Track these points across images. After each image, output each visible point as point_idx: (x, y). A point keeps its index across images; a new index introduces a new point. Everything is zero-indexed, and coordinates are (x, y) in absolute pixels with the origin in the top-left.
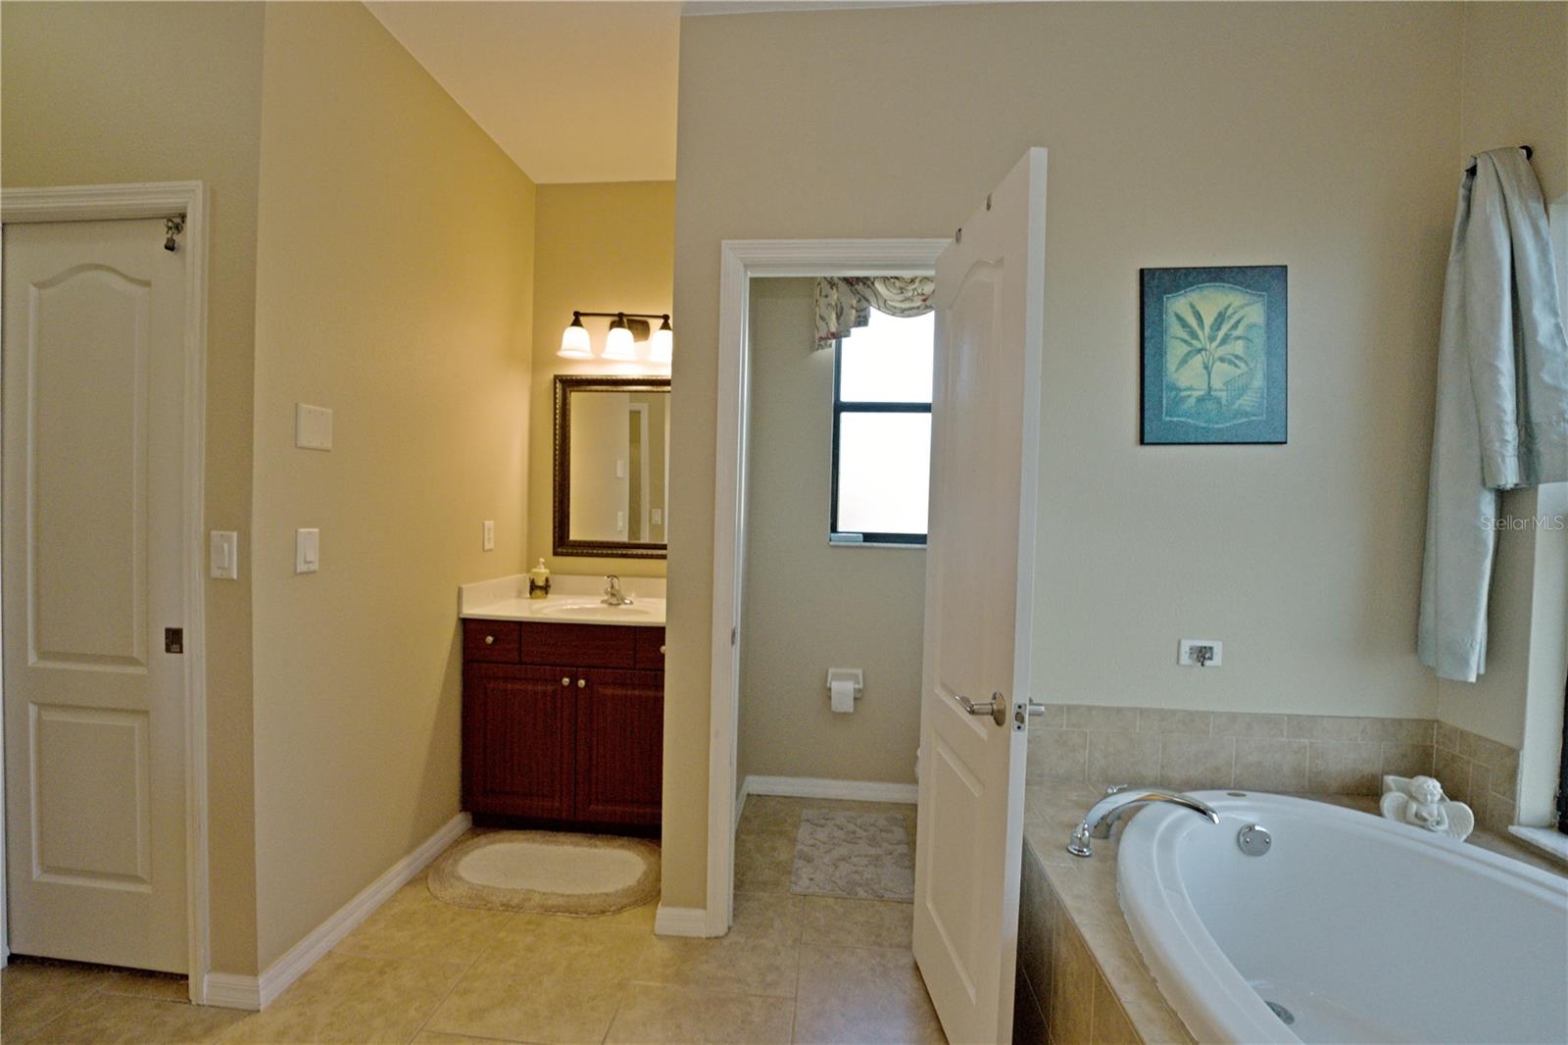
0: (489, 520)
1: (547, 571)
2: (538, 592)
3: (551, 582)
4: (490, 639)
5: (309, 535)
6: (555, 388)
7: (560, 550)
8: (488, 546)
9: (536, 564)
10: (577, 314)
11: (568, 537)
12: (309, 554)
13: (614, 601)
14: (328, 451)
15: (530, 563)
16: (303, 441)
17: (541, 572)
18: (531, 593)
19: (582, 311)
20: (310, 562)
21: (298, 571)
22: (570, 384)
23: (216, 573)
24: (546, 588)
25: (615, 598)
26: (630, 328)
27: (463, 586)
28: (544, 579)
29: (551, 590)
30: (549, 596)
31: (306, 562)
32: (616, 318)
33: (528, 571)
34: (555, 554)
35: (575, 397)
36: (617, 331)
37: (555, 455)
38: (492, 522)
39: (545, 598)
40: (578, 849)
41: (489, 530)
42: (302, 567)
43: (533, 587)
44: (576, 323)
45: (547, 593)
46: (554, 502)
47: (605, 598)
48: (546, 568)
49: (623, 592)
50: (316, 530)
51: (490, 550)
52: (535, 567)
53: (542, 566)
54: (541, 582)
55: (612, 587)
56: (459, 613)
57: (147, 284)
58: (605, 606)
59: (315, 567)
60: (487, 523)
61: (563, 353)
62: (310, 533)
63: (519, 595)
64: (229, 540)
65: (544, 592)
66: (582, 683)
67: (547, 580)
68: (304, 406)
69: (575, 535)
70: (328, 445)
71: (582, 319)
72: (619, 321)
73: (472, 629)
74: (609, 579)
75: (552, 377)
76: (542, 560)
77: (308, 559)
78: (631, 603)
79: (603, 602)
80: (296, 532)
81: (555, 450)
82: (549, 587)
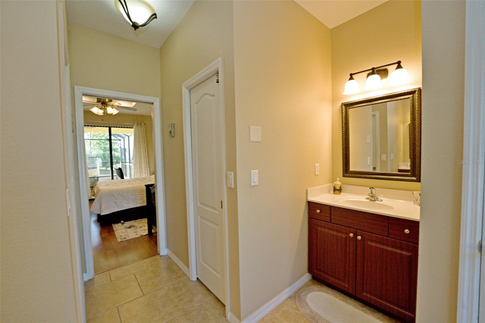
0: (317, 163)
1: (340, 183)
2: (337, 192)
3: (342, 188)
4: (318, 211)
5: (255, 173)
6: (342, 108)
7: (346, 175)
8: (317, 173)
9: (336, 180)
10: (351, 75)
11: (349, 169)
12: (255, 178)
13: (373, 199)
14: (260, 142)
15: (333, 180)
16: (252, 139)
17: (338, 184)
18: (334, 192)
19: (353, 73)
20: (256, 182)
21: (252, 185)
22: (348, 105)
23: (229, 185)
24: (340, 190)
25: (373, 198)
26: (378, 74)
27: (308, 189)
28: (339, 187)
29: (342, 190)
30: (341, 193)
31: (254, 182)
32: (371, 71)
33: (333, 182)
34: (344, 176)
35: (351, 111)
36: (371, 77)
37: (343, 136)
38: (318, 164)
39: (340, 194)
40: (357, 311)
41: (317, 167)
42: (253, 184)
43: (335, 190)
44: (351, 78)
45: (340, 192)
46: (343, 155)
47: (368, 197)
48: (340, 182)
49: (376, 195)
50: (257, 170)
51: (318, 175)
52: (335, 182)
53: (339, 181)
54: (338, 188)
55: (372, 193)
56: (307, 199)
57: (214, 96)
58: (368, 200)
59: (257, 184)
60: (316, 164)
61: (345, 93)
62: (255, 172)
63: (329, 192)
64: (231, 174)
65: (339, 192)
66: (359, 238)
67: (341, 187)
68: (251, 127)
69: (352, 169)
70: (260, 140)
71: (354, 76)
72: (373, 71)
73: (312, 206)
74: (370, 189)
75: (341, 104)
76: (338, 179)
77: (255, 181)
78: (382, 201)
79: (367, 198)
80: (251, 171)
81: (343, 134)
82: (341, 190)
